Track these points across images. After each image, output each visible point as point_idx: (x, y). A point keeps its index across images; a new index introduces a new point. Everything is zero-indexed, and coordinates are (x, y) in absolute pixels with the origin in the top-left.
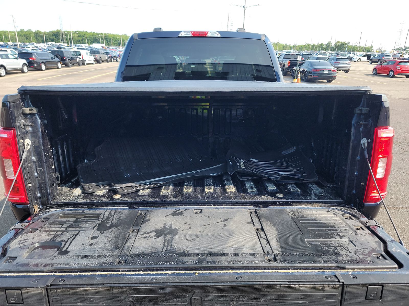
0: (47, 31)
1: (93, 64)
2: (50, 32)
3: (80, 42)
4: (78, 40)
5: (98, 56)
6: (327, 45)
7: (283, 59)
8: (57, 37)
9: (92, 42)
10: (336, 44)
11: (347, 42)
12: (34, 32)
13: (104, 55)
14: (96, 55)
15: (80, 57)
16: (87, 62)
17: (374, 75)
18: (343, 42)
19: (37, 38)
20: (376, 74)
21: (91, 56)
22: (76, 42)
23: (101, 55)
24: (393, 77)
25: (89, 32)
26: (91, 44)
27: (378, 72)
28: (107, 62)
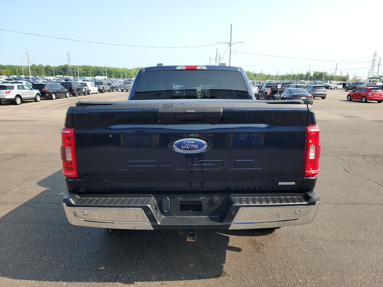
0: (57, 66)
1: (97, 93)
2: (59, 66)
3: (85, 75)
4: (83, 73)
5: (101, 87)
6: (306, 75)
7: (265, 87)
8: (65, 71)
9: (95, 74)
10: (314, 74)
11: (324, 73)
12: (45, 66)
13: (107, 86)
14: (100, 86)
15: (86, 87)
16: (92, 92)
17: (348, 100)
18: (320, 72)
19: (47, 72)
20: (350, 100)
21: (95, 87)
22: (82, 75)
23: (104, 86)
24: (366, 102)
25: (93, 66)
26: (94, 77)
27: (352, 98)
28: (109, 92)
